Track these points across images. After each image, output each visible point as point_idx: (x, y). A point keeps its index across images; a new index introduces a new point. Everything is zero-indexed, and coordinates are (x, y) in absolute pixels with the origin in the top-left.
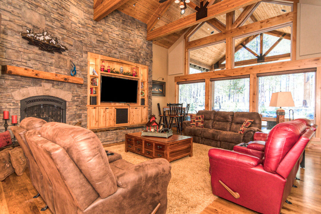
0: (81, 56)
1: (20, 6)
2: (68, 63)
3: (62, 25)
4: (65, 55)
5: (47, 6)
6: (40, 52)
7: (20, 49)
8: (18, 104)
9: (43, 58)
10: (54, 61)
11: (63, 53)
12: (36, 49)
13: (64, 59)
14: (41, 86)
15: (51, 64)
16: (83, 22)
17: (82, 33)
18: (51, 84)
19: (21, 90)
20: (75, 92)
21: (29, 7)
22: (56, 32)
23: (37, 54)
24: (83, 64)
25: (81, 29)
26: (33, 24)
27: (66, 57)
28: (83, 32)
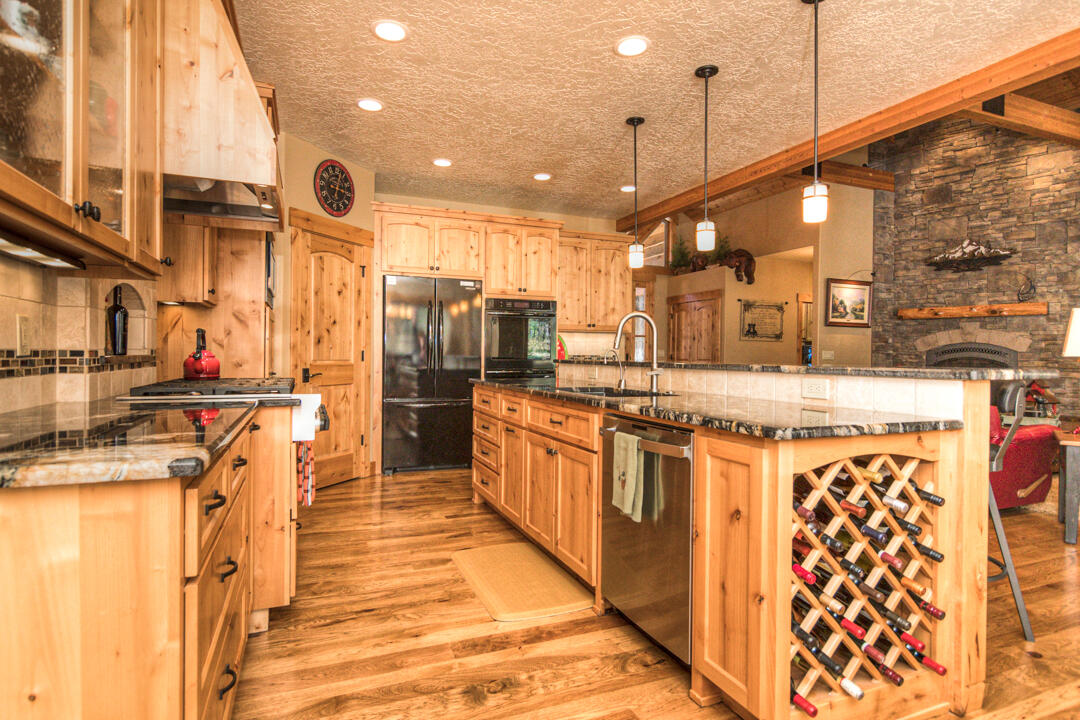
0: (1059, 252)
1: (925, 225)
2: (1021, 278)
3: (1003, 212)
4: (1012, 264)
5: (971, 198)
6: (955, 276)
7: (925, 282)
8: (921, 357)
9: (963, 283)
10: (985, 282)
11: (1005, 262)
12: (950, 275)
13: (1009, 273)
14: (958, 328)
15: (980, 290)
16: (1065, 175)
17: (1065, 200)
18: (978, 323)
19: (925, 338)
20: (1041, 333)
21: (940, 217)
22: (990, 231)
23: (951, 280)
24: (1064, 268)
25: (1065, 192)
26: (946, 238)
27: (1016, 268)
28: (1067, 196)
